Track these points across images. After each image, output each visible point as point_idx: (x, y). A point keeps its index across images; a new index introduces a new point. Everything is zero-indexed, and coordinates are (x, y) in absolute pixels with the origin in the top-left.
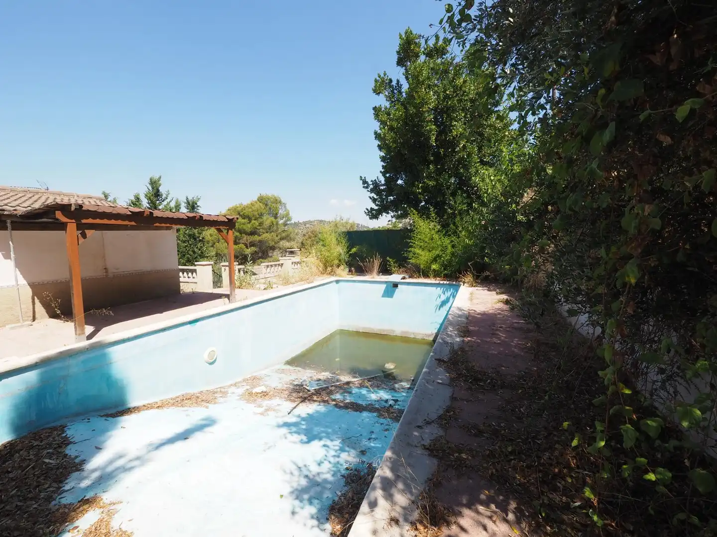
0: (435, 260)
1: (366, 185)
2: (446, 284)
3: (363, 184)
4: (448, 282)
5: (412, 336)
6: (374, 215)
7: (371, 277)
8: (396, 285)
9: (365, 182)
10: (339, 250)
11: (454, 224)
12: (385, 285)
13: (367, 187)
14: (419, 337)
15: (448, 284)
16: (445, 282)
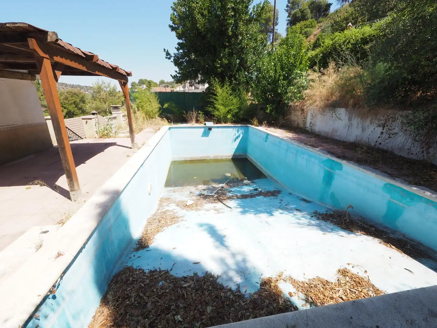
0: (228, 112)
1: (168, 57)
2: (239, 126)
3: (167, 55)
4: (240, 125)
5: (220, 158)
6: (179, 80)
7: (192, 124)
8: (210, 129)
9: (168, 54)
10: (155, 106)
11: (239, 90)
12: (204, 129)
13: (169, 58)
14: (224, 158)
15: (241, 126)
16: (239, 125)
